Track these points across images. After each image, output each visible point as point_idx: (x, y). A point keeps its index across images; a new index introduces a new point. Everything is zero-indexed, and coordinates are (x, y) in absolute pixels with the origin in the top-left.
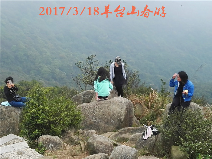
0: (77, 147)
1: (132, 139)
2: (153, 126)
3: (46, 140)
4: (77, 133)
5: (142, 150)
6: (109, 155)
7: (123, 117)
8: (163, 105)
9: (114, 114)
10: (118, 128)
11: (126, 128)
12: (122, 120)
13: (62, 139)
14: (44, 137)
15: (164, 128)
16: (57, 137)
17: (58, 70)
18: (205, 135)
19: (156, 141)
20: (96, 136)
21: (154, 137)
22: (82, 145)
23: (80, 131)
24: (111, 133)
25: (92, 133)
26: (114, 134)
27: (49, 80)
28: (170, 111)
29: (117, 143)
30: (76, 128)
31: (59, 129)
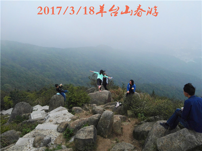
0: (88, 112)
1: (111, 108)
2: (120, 102)
3: (76, 108)
4: (88, 106)
5: (115, 112)
6: (102, 114)
7: (107, 99)
8: (123, 93)
9: (103, 97)
10: (105, 103)
11: (108, 103)
12: (107, 100)
13: (82, 108)
14: (75, 108)
15: (124, 103)
16: (80, 108)
17: (80, 79)
18: (141, 105)
19: (121, 108)
20: (96, 107)
21: (120, 107)
22: (91, 110)
23: (90, 104)
24: (102, 105)
25: (95, 105)
26: (103, 105)
27: (76, 84)
28: (126, 96)
29: (105, 109)
30: (88, 103)
31: (81, 104)
